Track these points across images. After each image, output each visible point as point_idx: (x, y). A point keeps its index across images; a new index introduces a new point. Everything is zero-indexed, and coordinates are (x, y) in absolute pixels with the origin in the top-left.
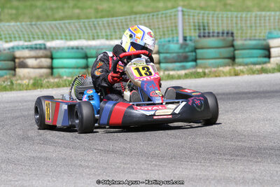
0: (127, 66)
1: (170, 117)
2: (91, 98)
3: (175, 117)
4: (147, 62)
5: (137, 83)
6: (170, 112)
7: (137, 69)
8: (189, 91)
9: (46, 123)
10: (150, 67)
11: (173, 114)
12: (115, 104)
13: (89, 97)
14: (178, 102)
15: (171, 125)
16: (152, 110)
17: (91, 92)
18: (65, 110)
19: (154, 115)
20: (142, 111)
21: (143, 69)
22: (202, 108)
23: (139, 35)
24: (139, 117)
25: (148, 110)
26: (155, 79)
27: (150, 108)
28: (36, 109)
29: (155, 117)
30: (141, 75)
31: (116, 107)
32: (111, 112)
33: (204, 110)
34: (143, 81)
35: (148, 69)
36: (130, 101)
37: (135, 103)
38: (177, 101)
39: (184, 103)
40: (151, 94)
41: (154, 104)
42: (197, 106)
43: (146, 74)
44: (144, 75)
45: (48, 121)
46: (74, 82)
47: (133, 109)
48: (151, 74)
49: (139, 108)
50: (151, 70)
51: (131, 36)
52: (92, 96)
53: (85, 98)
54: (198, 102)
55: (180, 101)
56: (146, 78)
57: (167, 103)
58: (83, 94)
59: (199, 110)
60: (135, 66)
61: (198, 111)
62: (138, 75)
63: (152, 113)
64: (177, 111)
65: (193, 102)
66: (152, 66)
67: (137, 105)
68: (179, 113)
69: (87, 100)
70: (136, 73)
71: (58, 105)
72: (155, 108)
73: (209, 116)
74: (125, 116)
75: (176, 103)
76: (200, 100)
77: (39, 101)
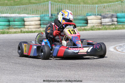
0: (65, 29)
1: (86, 53)
3: (88, 54)
4: (73, 28)
5: (69, 37)
7: (69, 31)
9: (24, 54)
11: (87, 52)
12: (60, 47)
14: (89, 47)
16: (77, 50)
17: (46, 41)
18: (35, 49)
19: (79, 52)
20: (72, 50)
21: (72, 31)
23: (66, 14)
24: (72, 53)
25: (76, 50)
26: (78, 36)
27: (76, 49)
28: (19, 48)
29: (79, 53)
30: (71, 33)
32: (58, 51)
33: (100, 51)
34: (72, 36)
35: (74, 31)
36: (67, 46)
37: (69, 47)
38: (88, 46)
39: (92, 47)
40: (77, 43)
41: (77, 47)
43: (73, 33)
44: (73, 34)
46: (37, 36)
47: (69, 49)
48: (76, 33)
49: (71, 49)
50: (76, 31)
51: (62, 15)
52: (47, 42)
53: (43, 44)
54: (98, 47)
55: (90, 46)
56: (74, 35)
57: (83, 47)
58: (42, 41)
59: (98, 50)
61: (98, 51)
62: (70, 34)
63: (78, 51)
64: (89, 51)
65: (96, 47)
66: (76, 30)
67: (71, 48)
69: (44, 44)
71: (31, 46)
73: (102, 53)
74: (65, 52)
76: (99, 46)
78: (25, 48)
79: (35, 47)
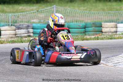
0: (58, 35)
1: (79, 59)
3: (81, 60)
4: (67, 33)
5: (63, 43)
6: (79, 57)
7: (63, 36)
8: (86, 48)
9: (16, 61)
10: (69, 35)
11: (81, 58)
12: (52, 53)
13: (38, 49)
14: (83, 53)
16: (70, 56)
17: (39, 47)
18: (27, 54)
19: (72, 58)
20: (66, 56)
21: (66, 36)
22: (94, 56)
24: (64, 59)
25: (68, 56)
26: (72, 41)
27: (69, 55)
29: (72, 60)
30: (65, 39)
31: (53, 54)
32: (50, 56)
33: (95, 57)
34: (66, 42)
35: (68, 36)
36: (59, 52)
37: (62, 53)
39: (86, 53)
41: (71, 53)
42: (92, 55)
43: (67, 39)
44: (66, 39)
45: (17, 60)
46: (30, 42)
47: (61, 55)
48: (69, 39)
49: (64, 55)
50: (69, 37)
51: (53, 21)
52: (40, 49)
53: (36, 49)
54: (92, 53)
55: (84, 52)
56: (67, 41)
57: (77, 53)
58: (35, 47)
59: (92, 57)
60: (62, 35)
61: (92, 58)
63: (70, 57)
64: (82, 57)
65: (90, 53)
66: (70, 35)
67: (63, 53)
68: (83, 58)
70: (62, 38)
71: (23, 52)
72: (72, 55)
74: (57, 58)
75: (81, 53)
76: (93, 52)
77: (13, 50)
78: (17, 54)
79: (27, 53)
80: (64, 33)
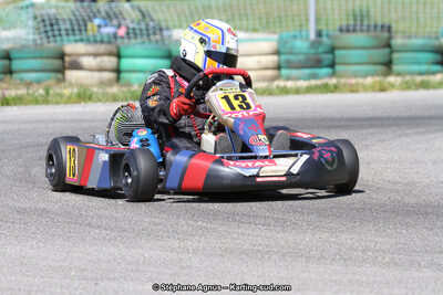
0: (210, 93)
1: (284, 179)
2: (144, 142)
3: (291, 180)
4: (241, 86)
5: (226, 121)
6: (283, 171)
7: (226, 98)
8: (306, 136)
9: (67, 182)
10: (246, 95)
11: (288, 174)
12: (192, 156)
13: (141, 141)
14: (296, 155)
15: (284, 191)
16: (253, 167)
17: (144, 133)
18: (104, 162)
19: (258, 176)
21: (236, 97)
22: (335, 166)
24: (232, 179)
25: (247, 167)
26: (257, 115)
27: (250, 164)
28: (50, 158)
29: (259, 180)
30: (232, 108)
31: (195, 161)
32: (184, 170)
33: (337, 169)
34: (236, 118)
35: (244, 98)
36: (216, 152)
37: (225, 155)
38: (293, 153)
39: (306, 157)
40: (252, 141)
41: (255, 157)
42: (327, 162)
43: (241, 106)
44: (238, 109)
45: (71, 178)
46: (115, 115)
47: (222, 164)
48: (249, 107)
49: (231, 163)
50: (249, 100)
51: (203, 41)
52: (147, 140)
53: (135, 144)
54: (328, 156)
55: (299, 152)
56: (241, 114)
57: (275, 157)
58: (130, 135)
59: (329, 168)
60: (222, 94)
61: (328, 171)
62: (228, 109)
63: (254, 172)
64: (295, 170)
65: (321, 156)
66: (250, 94)
67: (230, 158)
68: (298, 174)
69: (138, 146)
70: (224, 106)
71: (90, 154)
72: (258, 163)
73: (343, 179)
74: (208, 175)
75: (292, 156)
76: (330, 151)
77: (55, 145)
78: (71, 159)
79: (105, 157)
80: (232, 87)
